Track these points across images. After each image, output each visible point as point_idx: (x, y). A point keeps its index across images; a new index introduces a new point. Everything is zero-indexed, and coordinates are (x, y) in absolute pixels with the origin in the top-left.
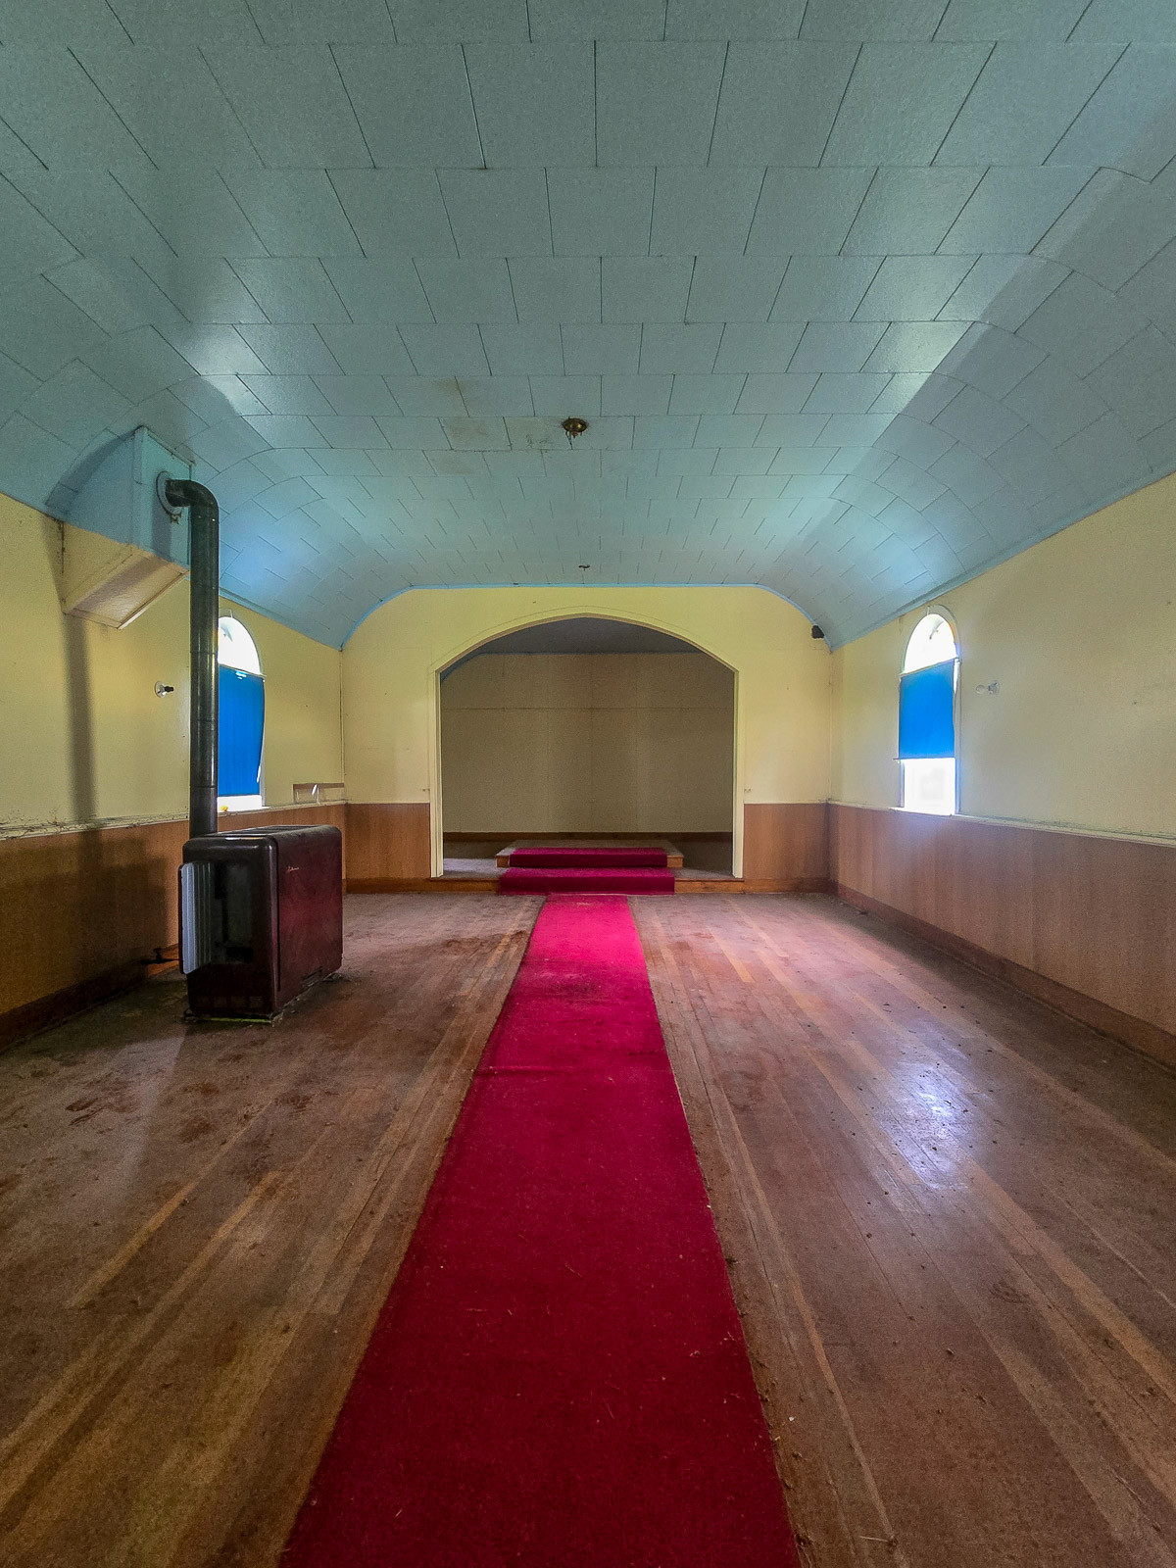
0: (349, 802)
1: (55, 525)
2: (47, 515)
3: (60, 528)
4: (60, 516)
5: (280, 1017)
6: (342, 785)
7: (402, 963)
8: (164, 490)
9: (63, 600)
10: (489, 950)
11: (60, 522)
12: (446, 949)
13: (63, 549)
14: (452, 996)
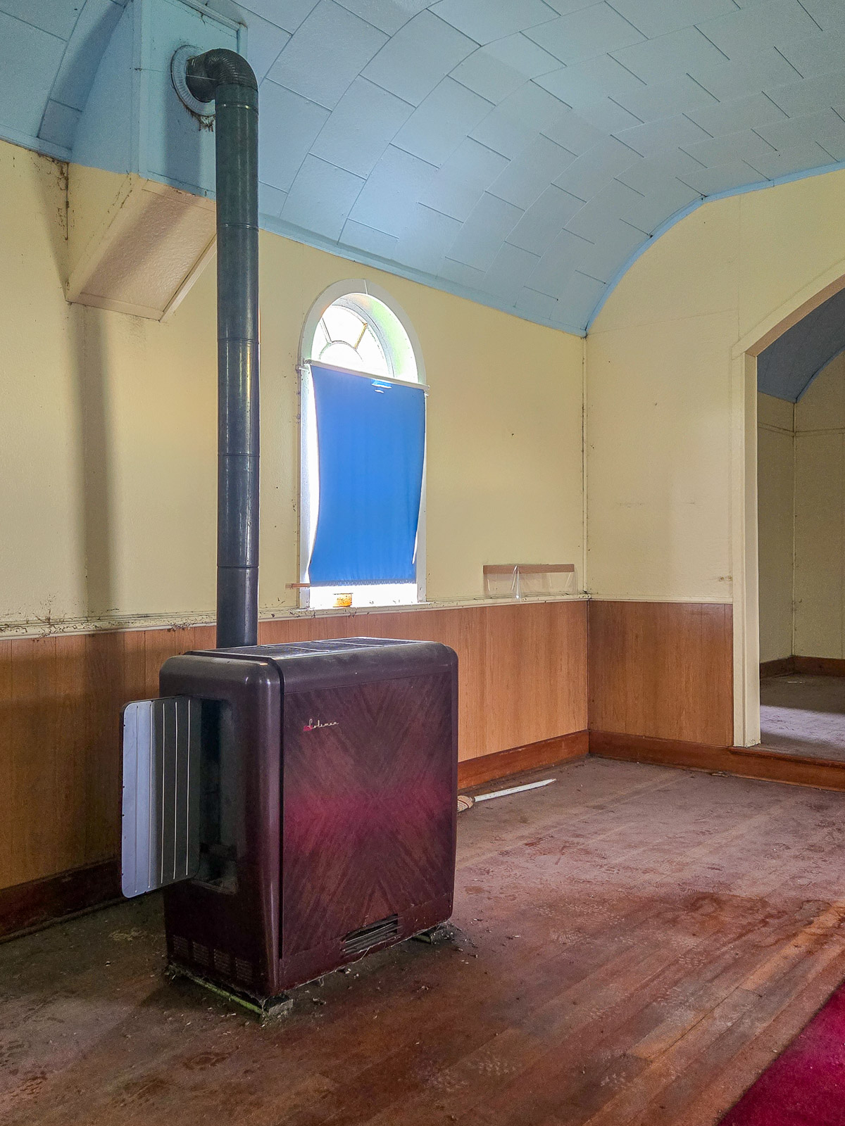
0: (595, 597)
1: (54, 168)
2: (40, 154)
3: (62, 173)
4: (62, 154)
5: (281, 1010)
6: (570, 568)
7: (579, 930)
8: (184, 76)
9: (66, 282)
10: (771, 940)
11: (62, 164)
12: (683, 916)
13: (67, 203)
14: (618, 1052)
